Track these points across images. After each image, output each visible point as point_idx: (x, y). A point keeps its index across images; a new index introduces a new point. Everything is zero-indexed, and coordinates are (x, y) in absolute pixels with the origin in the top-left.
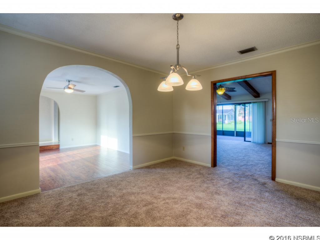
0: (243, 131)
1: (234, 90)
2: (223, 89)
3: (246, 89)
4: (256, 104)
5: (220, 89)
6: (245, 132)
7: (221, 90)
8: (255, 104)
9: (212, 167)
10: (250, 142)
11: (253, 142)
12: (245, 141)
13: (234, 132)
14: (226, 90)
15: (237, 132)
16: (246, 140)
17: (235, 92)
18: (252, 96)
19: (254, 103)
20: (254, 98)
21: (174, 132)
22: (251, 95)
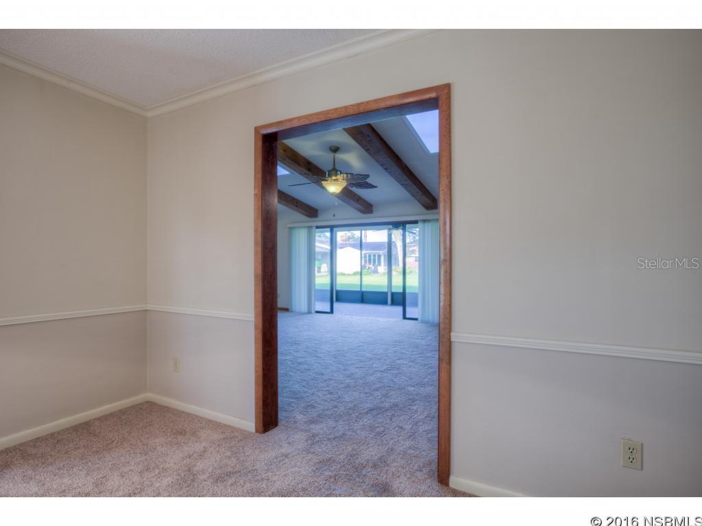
0: (401, 291)
1: (369, 180)
2: (340, 177)
3: (402, 185)
4: (430, 224)
5: (334, 178)
6: (404, 294)
7: (337, 180)
8: (426, 224)
9: (257, 431)
10: (416, 319)
11: (424, 322)
12: (404, 318)
13: (386, 293)
14: (347, 180)
15: (393, 294)
16: (407, 316)
17: (376, 189)
18: (420, 205)
19: (424, 221)
20: (423, 210)
21: (149, 307)
22: (417, 202)
